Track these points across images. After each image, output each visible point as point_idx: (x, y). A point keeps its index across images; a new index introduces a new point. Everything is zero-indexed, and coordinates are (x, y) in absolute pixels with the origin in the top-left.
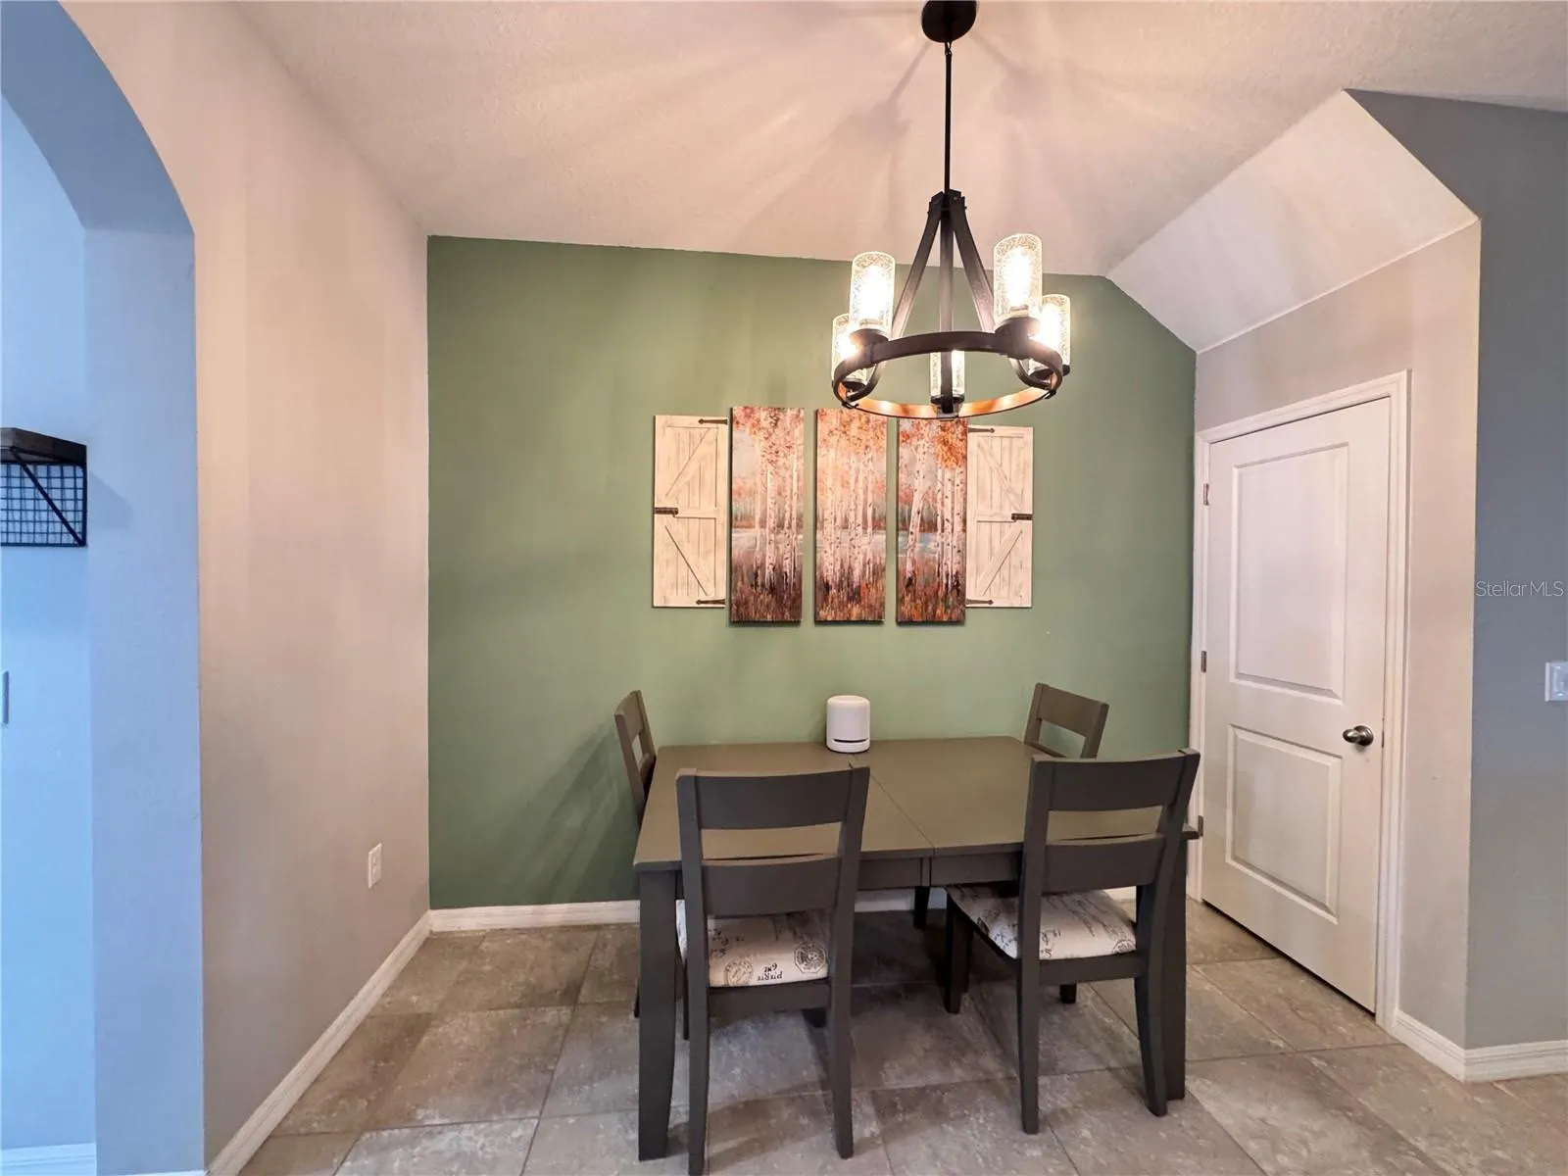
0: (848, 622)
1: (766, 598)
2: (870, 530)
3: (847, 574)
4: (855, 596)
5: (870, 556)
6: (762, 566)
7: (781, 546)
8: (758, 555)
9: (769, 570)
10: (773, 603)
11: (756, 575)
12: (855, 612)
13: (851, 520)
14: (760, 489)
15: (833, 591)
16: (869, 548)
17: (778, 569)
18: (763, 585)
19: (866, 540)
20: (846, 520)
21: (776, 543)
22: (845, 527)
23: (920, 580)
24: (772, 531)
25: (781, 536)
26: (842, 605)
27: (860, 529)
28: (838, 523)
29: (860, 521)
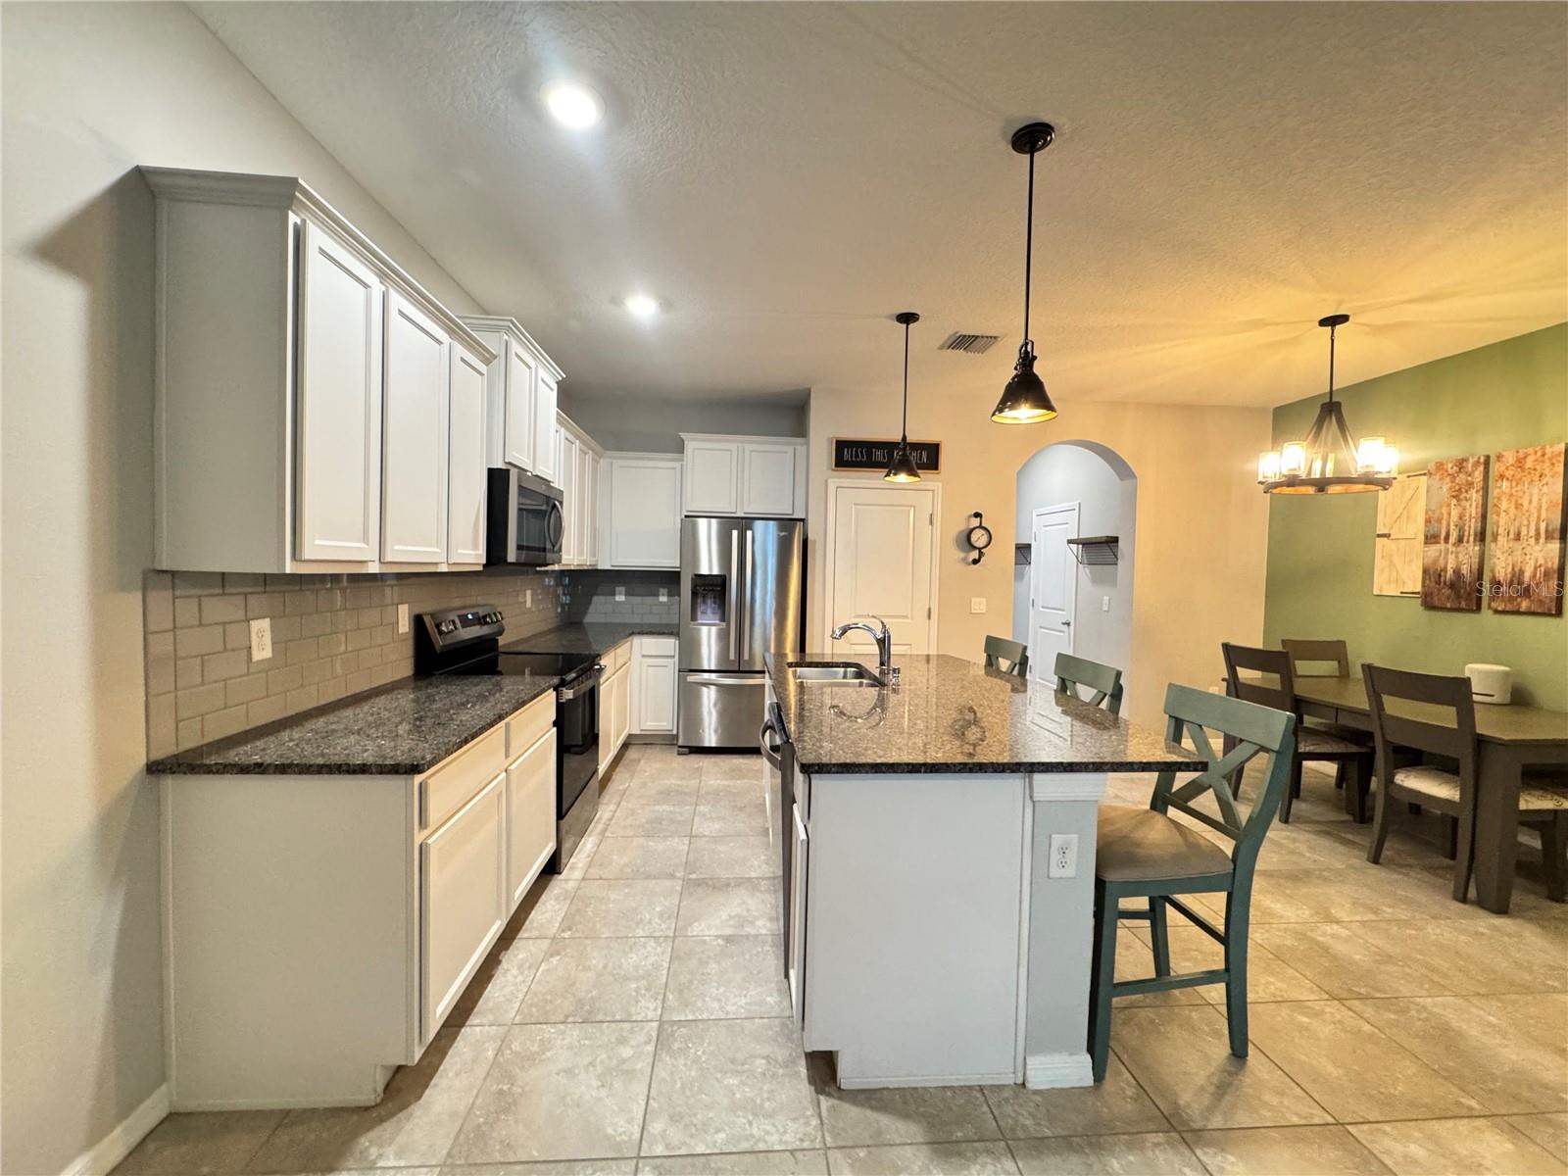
0: (1518, 613)
1: (1447, 591)
2: (1542, 540)
3: (1517, 577)
4: (1527, 592)
5: (1541, 561)
6: (1445, 570)
7: (1460, 555)
8: (1442, 562)
9: (1450, 572)
10: (1453, 596)
11: (1440, 576)
12: (1525, 605)
13: (1524, 532)
14: (1445, 517)
16: (1540, 555)
17: (1457, 572)
18: (1445, 583)
19: (1537, 548)
20: (1519, 534)
21: (1457, 553)
22: (1518, 537)
24: (1454, 545)
25: (1461, 548)
26: (1513, 599)
27: (1532, 541)
28: (1512, 536)
29: (1532, 533)
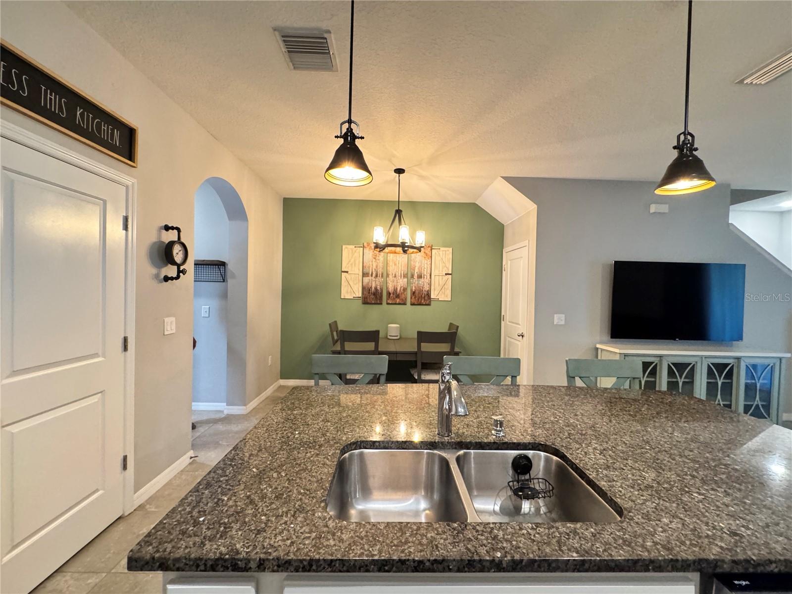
0: (396, 304)
1: (372, 296)
2: (402, 278)
3: (395, 290)
4: (398, 296)
5: (402, 285)
6: (371, 287)
7: (377, 282)
8: (370, 284)
9: (373, 289)
10: (374, 298)
11: (370, 290)
12: (398, 301)
13: (397, 275)
14: (371, 266)
15: (392, 295)
16: (402, 283)
17: (376, 288)
18: (372, 293)
19: (401, 280)
20: (395, 275)
21: (376, 281)
22: (395, 277)
23: (417, 292)
24: (374, 277)
25: (377, 279)
26: (394, 299)
27: (400, 277)
28: (393, 275)
29: (399, 275)
